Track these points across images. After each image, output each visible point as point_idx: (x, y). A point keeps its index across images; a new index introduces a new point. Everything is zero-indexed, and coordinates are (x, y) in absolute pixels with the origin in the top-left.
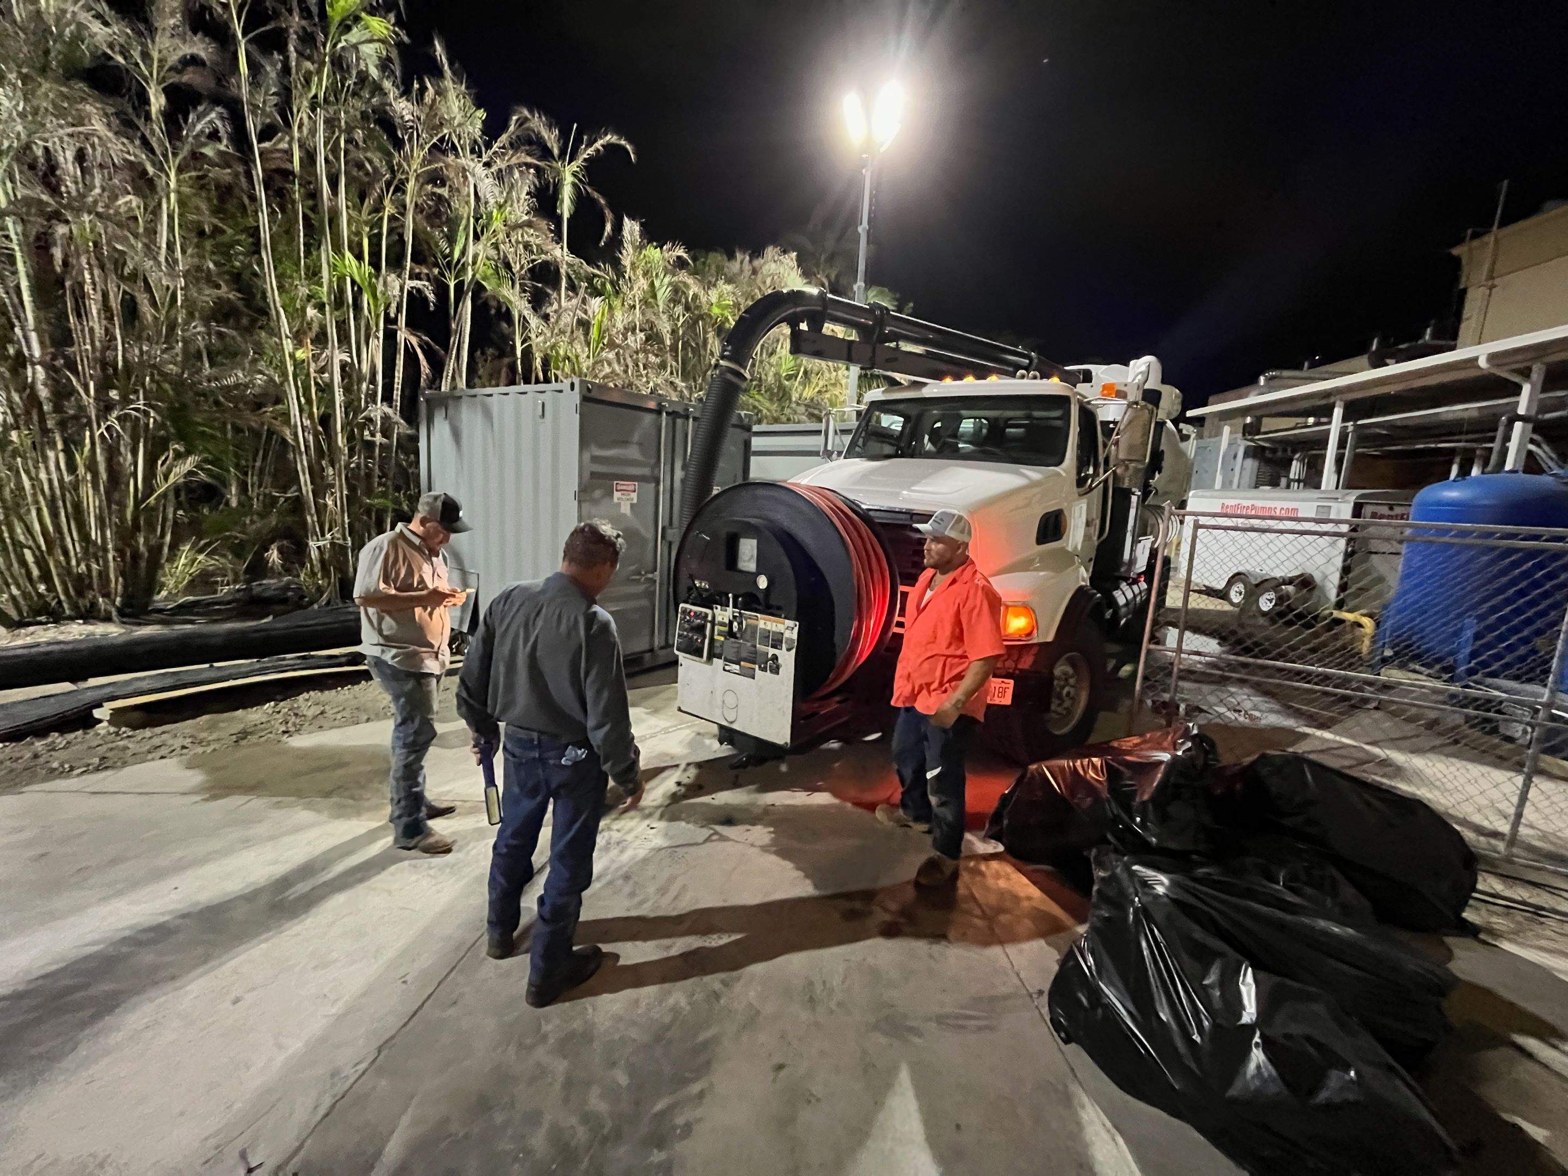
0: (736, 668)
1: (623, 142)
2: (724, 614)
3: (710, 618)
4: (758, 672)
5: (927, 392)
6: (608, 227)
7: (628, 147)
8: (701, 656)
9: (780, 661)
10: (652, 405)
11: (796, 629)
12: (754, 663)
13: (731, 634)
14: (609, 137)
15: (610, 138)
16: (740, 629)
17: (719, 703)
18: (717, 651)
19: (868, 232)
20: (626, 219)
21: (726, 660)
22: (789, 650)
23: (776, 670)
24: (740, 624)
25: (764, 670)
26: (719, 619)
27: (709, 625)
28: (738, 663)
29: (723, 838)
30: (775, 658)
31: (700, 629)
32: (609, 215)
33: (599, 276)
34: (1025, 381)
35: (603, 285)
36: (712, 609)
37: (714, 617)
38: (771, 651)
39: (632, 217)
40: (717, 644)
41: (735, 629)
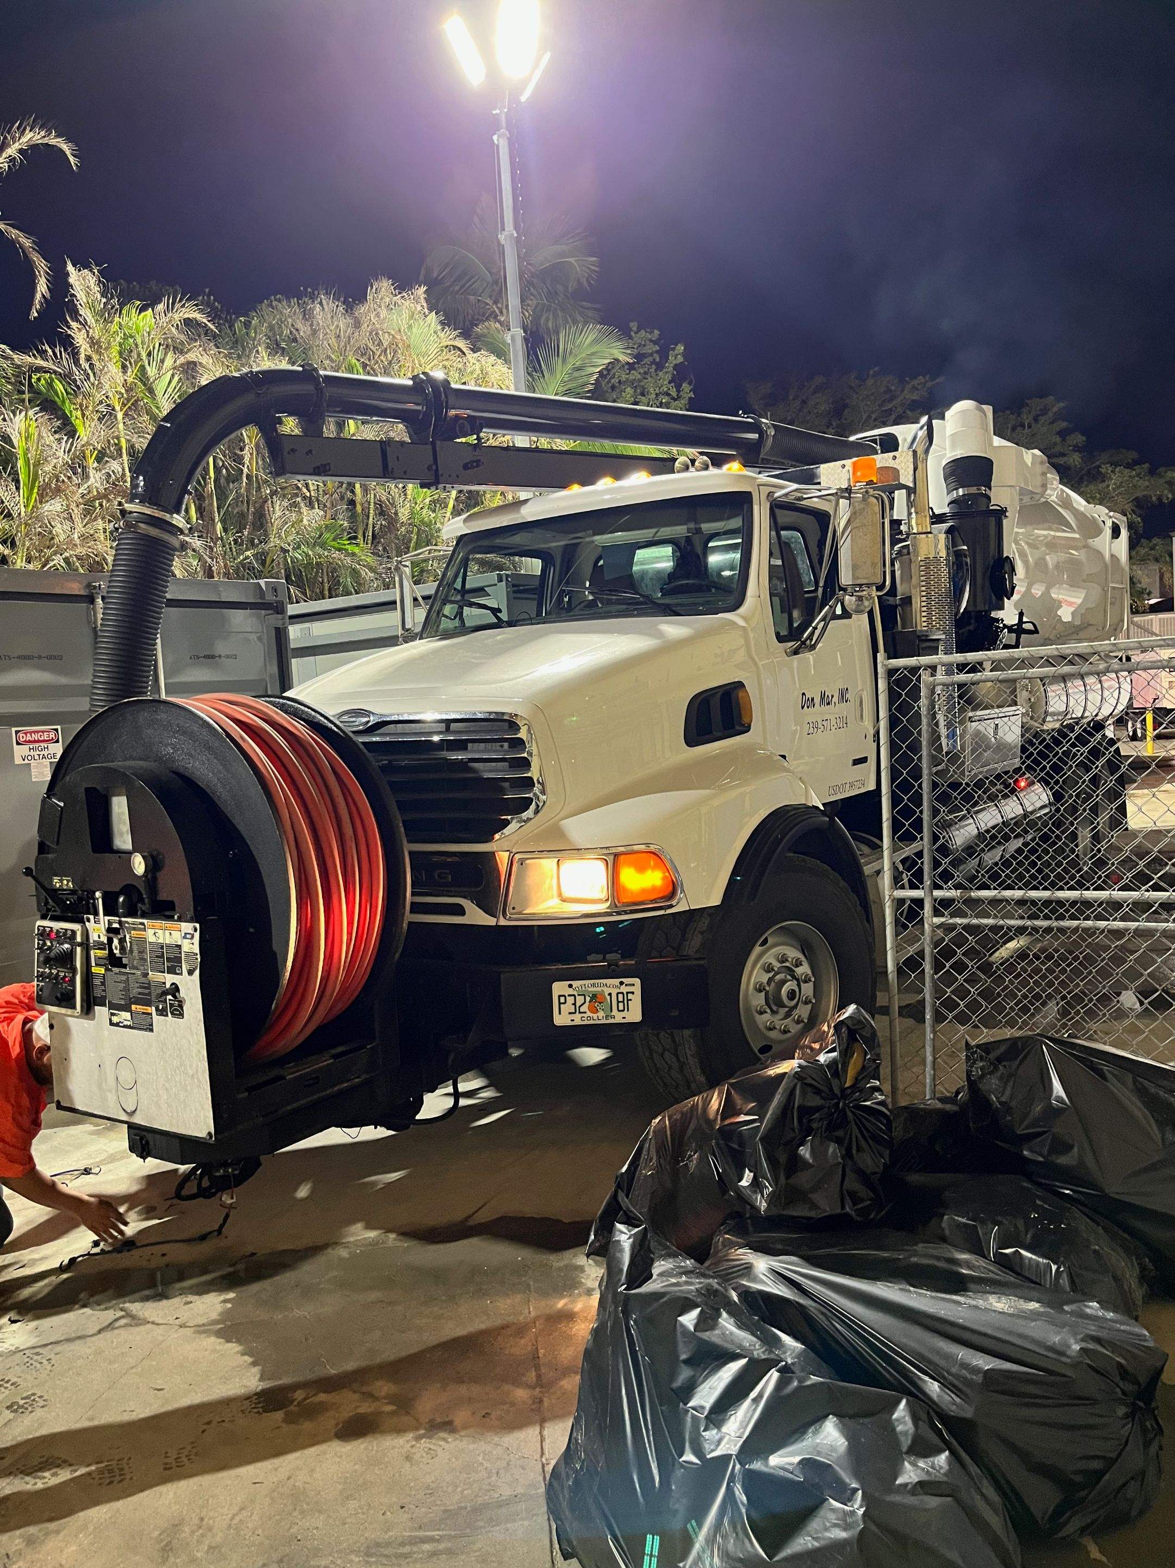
0: (126, 1015)
1: (54, 141)
2: (97, 928)
3: (79, 939)
4: (156, 1018)
5: (529, 513)
6: (42, 287)
7: (65, 147)
8: (74, 1007)
9: (183, 994)
10: (76, 588)
11: (197, 935)
12: (148, 1004)
13: (114, 961)
14: (28, 135)
15: (32, 137)
16: (123, 949)
17: (111, 1081)
18: (98, 992)
19: (518, 240)
20: (70, 268)
21: (112, 1006)
22: (191, 972)
23: (178, 1011)
24: (122, 941)
25: (162, 1012)
26: (94, 937)
27: (79, 949)
28: (126, 1008)
29: (136, 1321)
30: (175, 989)
31: (66, 959)
32: (41, 265)
33: (39, 369)
34: (692, 473)
35: (50, 385)
36: (81, 921)
37: (86, 934)
38: (169, 979)
39: (82, 264)
40: (97, 982)
41: (117, 952)
